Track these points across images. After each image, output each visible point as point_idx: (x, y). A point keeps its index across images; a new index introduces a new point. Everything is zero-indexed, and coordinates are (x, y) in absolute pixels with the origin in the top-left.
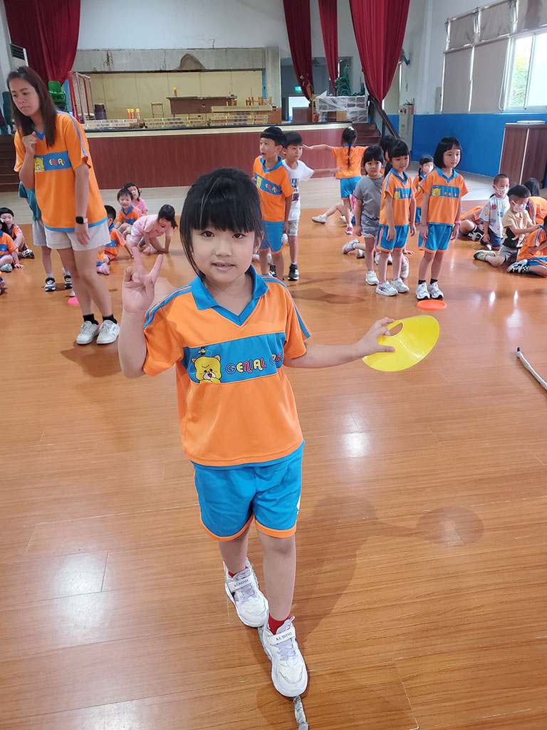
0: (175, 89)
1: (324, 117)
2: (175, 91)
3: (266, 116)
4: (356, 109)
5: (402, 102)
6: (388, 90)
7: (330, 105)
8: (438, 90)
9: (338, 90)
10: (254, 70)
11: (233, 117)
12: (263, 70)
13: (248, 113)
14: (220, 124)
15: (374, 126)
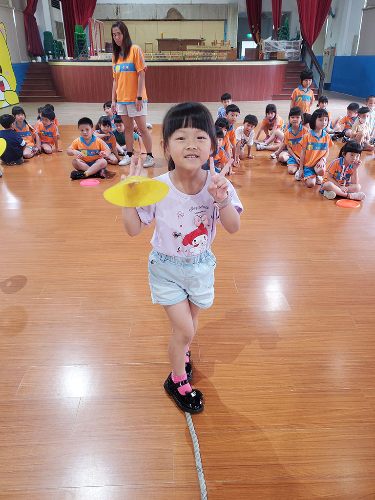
0: (162, 32)
1: (268, 56)
2: (162, 34)
3: (225, 54)
4: (292, 50)
5: (327, 46)
6: (317, 37)
7: (273, 47)
8: (356, 37)
9: (280, 36)
10: (219, 20)
11: (202, 54)
12: (226, 21)
13: (213, 51)
14: (192, 59)
15: (304, 63)
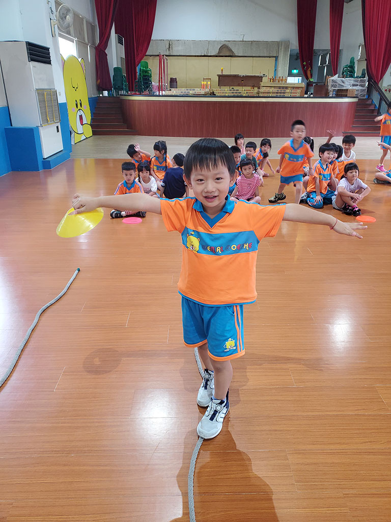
0: (222, 68)
1: (334, 93)
3: (299, 91)
4: (359, 88)
5: (387, 84)
6: (384, 75)
7: (339, 84)
10: (270, 57)
11: (275, 90)
12: (276, 58)
13: (287, 88)
14: (266, 95)
15: (371, 101)
